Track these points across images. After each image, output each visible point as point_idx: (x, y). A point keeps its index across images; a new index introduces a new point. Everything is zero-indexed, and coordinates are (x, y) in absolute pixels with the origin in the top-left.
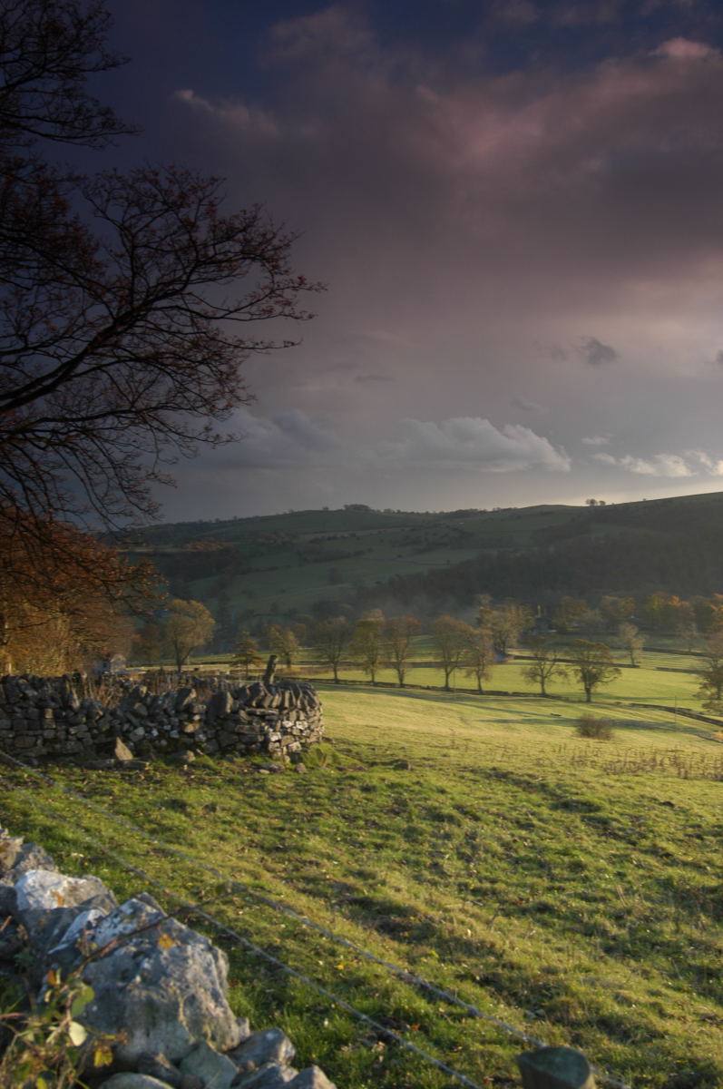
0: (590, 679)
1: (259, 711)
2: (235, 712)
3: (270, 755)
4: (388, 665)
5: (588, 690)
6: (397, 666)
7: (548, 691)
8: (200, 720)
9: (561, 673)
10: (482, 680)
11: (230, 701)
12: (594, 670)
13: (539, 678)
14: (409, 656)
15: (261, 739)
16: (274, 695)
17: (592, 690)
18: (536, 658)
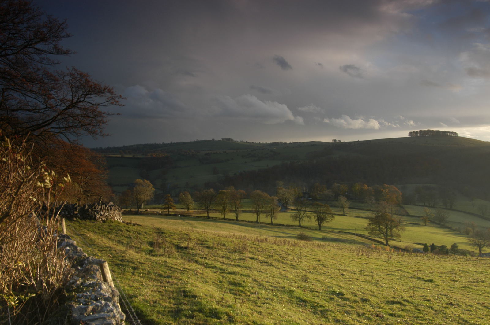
0: (320, 220)
1: (94, 210)
2: (88, 209)
3: (97, 220)
4: (231, 211)
5: (320, 225)
6: (235, 211)
7: (302, 225)
8: (78, 211)
9: (308, 217)
10: (272, 219)
11: (87, 206)
12: (323, 216)
13: (298, 219)
14: (241, 207)
15: (94, 216)
16: (99, 206)
17: (322, 225)
18: (297, 210)
